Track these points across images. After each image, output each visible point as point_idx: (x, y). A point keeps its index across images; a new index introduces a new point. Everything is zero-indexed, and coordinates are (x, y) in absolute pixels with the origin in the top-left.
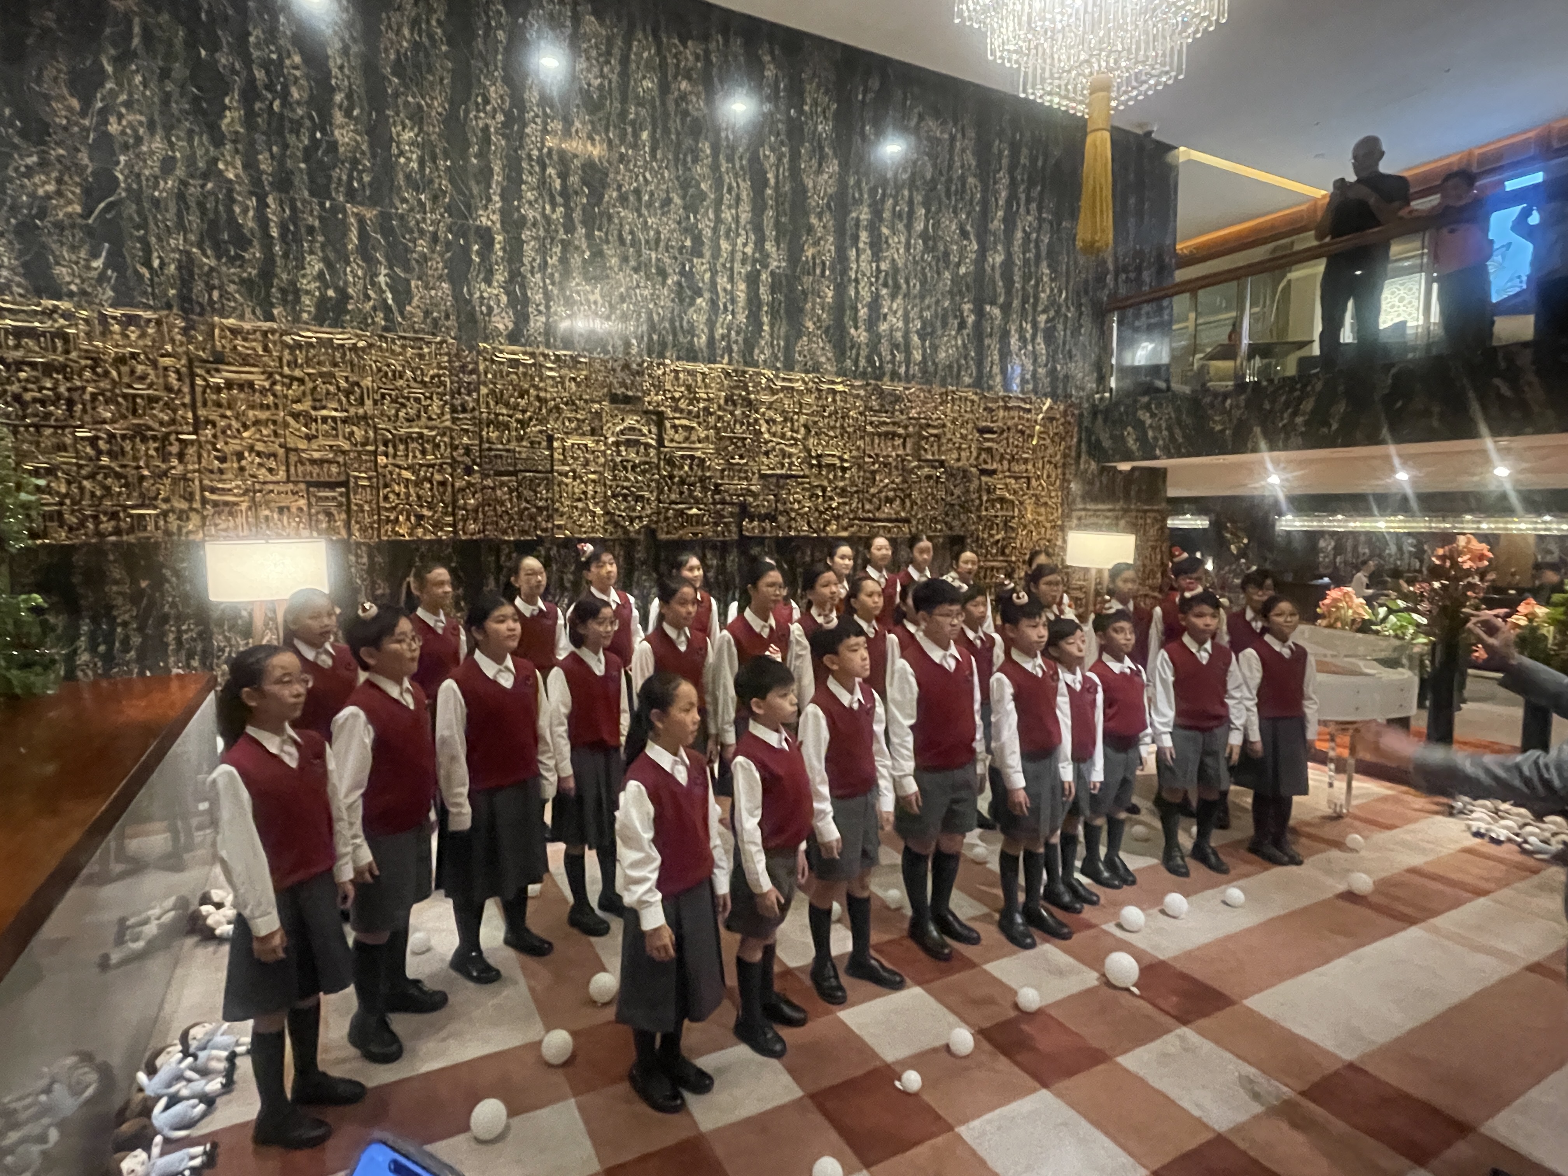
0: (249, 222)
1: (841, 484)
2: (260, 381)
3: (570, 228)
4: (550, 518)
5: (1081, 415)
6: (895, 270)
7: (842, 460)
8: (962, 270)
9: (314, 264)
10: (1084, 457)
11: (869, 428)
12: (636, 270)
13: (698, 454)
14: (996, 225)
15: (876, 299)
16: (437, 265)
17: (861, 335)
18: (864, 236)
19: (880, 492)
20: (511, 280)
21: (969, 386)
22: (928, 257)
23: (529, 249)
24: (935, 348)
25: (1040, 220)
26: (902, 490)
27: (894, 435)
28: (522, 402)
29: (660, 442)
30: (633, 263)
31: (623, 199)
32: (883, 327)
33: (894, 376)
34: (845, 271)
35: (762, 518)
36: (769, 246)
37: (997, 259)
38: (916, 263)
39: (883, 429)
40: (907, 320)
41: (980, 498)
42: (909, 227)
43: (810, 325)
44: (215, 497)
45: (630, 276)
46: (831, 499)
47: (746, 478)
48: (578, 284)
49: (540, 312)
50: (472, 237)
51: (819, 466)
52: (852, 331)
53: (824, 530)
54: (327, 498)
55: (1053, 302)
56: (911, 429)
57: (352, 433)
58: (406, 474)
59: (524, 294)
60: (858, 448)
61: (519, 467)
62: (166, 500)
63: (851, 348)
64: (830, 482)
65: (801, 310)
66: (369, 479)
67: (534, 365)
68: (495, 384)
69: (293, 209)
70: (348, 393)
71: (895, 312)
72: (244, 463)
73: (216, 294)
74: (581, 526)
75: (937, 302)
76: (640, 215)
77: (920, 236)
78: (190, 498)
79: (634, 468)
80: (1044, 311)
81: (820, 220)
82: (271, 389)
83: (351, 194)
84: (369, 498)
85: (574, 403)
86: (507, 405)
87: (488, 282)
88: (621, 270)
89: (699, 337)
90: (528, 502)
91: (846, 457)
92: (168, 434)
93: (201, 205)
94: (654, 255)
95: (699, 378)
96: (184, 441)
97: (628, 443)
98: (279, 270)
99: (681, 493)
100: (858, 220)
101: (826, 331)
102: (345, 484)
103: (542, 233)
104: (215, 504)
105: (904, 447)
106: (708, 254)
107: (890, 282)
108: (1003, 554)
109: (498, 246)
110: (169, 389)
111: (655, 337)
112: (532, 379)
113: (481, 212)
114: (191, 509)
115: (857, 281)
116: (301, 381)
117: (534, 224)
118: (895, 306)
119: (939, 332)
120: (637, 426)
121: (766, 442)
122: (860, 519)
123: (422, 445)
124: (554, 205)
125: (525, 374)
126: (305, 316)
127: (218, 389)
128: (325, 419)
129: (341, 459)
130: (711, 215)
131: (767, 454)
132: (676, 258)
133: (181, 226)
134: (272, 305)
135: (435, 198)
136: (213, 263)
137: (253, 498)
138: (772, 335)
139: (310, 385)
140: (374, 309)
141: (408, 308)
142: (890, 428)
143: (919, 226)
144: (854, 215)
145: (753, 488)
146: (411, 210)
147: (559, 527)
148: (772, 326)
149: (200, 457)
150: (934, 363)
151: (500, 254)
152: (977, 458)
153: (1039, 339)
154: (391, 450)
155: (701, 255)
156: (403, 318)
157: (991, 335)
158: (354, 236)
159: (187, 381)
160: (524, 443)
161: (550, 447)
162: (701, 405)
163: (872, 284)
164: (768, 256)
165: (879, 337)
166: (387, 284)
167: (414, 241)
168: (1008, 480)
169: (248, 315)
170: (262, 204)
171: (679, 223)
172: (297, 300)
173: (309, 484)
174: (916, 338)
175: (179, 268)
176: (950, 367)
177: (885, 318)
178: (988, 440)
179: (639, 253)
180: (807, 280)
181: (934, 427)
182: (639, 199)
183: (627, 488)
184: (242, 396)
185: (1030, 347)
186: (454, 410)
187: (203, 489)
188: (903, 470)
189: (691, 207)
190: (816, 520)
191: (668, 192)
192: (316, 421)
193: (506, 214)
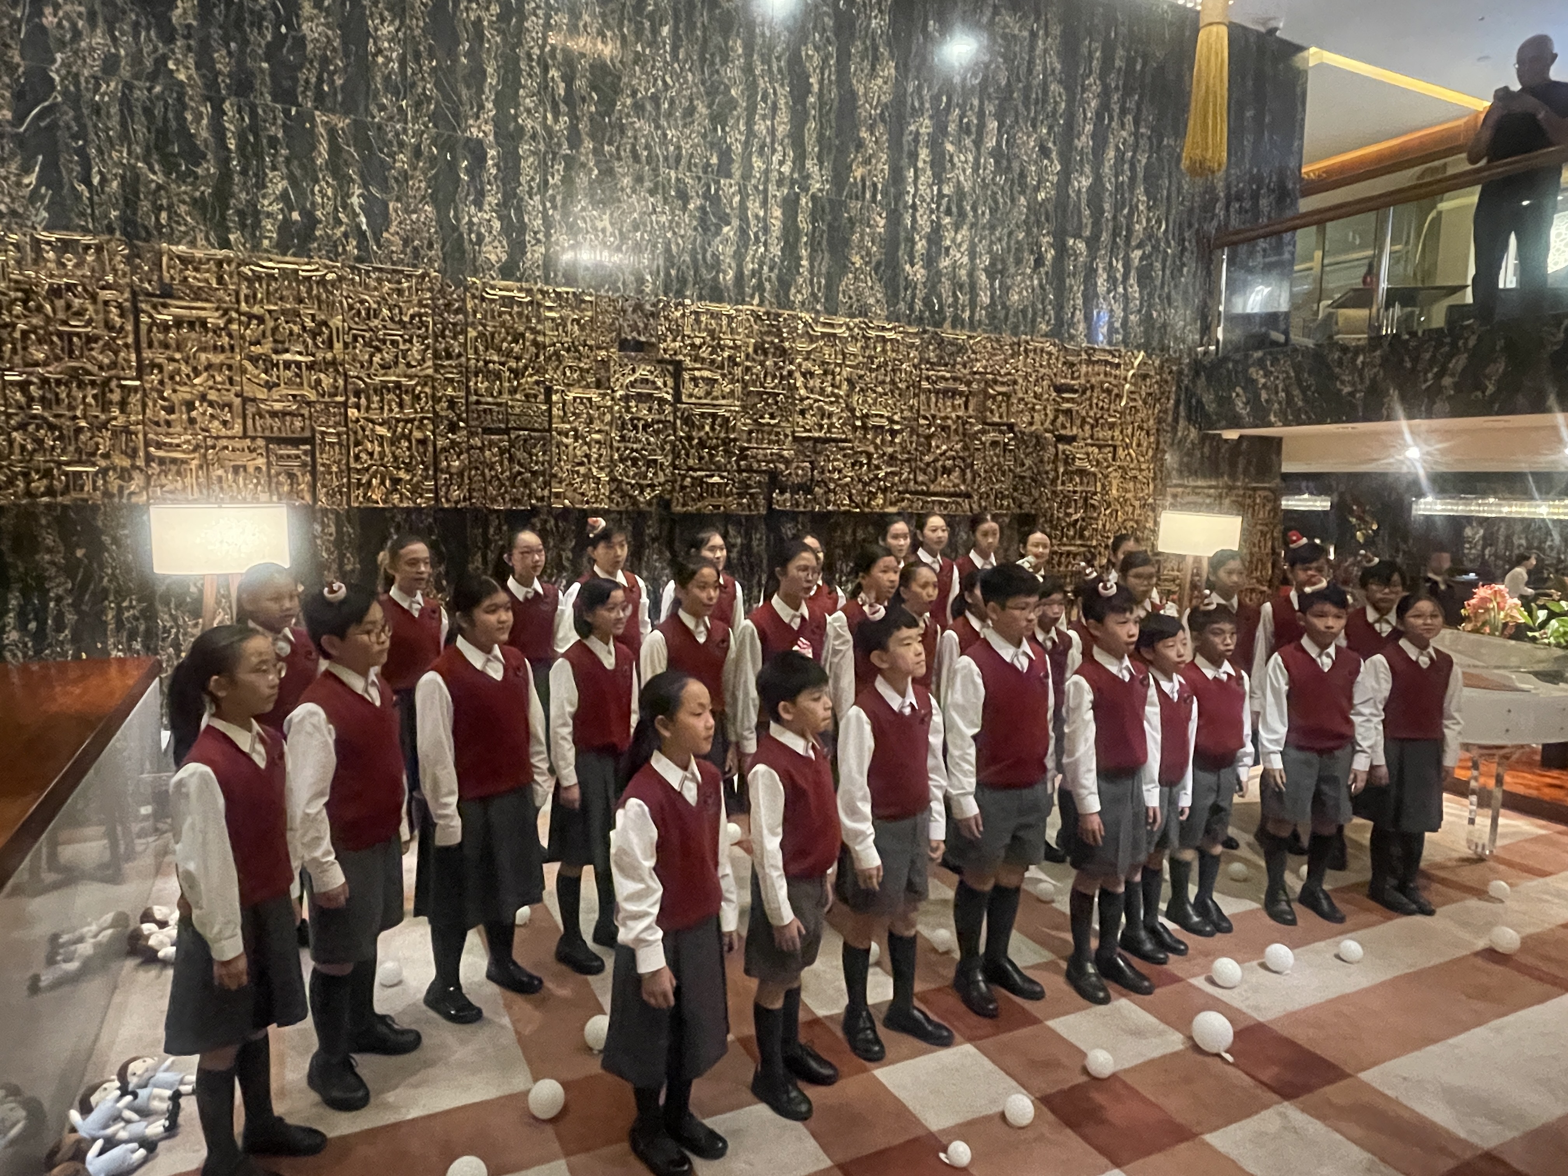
0: (203, 132)
1: (890, 450)
2: (214, 319)
3: (574, 140)
4: (547, 484)
5: (1180, 372)
6: (960, 193)
7: (891, 421)
8: (1041, 196)
9: (278, 184)
10: (1182, 423)
11: (925, 385)
12: (652, 192)
13: (721, 412)
14: (1084, 142)
15: (937, 229)
16: (419, 184)
17: (917, 273)
18: (924, 154)
19: (936, 460)
20: (504, 204)
21: (1046, 335)
22: (1001, 180)
23: (527, 165)
24: (1006, 289)
25: (1136, 134)
26: (963, 459)
27: (955, 393)
28: (517, 348)
29: (677, 398)
30: (648, 184)
31: (638, 108)
32: (945, 263)
33: (957, 322)
34: (900, 195)
35: (796, 489)
36: (811, 165)
37: (1084, 182)
38: (985, 186)
39: (941, 385)
40: (973, 254)
41: (1056, 470)
42: (978, 143)
43: (857, 260)
44: (161, 453)
45: (645, 199)
46: (878, 467)
47: (777, 442)
48: (583, 209)
49: (538, 241)
50: (459, 151)
51: (864, 427)
52: (907, 267)
53: (868, 505)
54: (289, 456)
55: (1150, 234)
56: (975, 386)
57: (319, 382)
58: (381, 430)
59: (520, 219)
60: (911, 408)
61: (512, 424)
62: (106, 456)
63: (906, 289)
64: (876, 447)
65: (847, 242)
66: (338, 435)
67: (531, 302)
68: (484, 326)
69: (253, 114)
70: (314, 335)
71: (960, 245)
72: (194, 414)
73: (164, 215)
74: (583, 494)
75: (1010, 234)
76: (658, 127)
77: (991, 154)
78: (133, 454)
79: (646, 426)
80: (1139, 246)
81: (872, 134)
82: (226, 328)
83: (320, 99)
84: (337, 457)
85: (577, 351)
86: (499, 350)
87: (479, 204)
88: (634, 191)
89: (725, 273)
90: (521, 465)
91: (896, 418)
92: (109, 380)
93: (148, 111)
94: (673, 174)
95: (725, 322)
96: (124, 386)
97: (641, 398)
98: (236, 189)
99: (701, 458)
100: (917, 134)
101: (876, 269)
102: (311, 441)
103: (542, 147)
104: (162, 461)
105: (966, 408)
106: (737, 173)
107: (954, 209)
108: (1082, 537)
109: (490, 162)
110: (109, 326)
111: (673, 272)
112: (529, 320)
113: (471, 122)
114: (134, 467)
115: (914, 207)
116: (261, 320)
117: (534, 137)
118: (959, 238)
119: (1012, 270)
120: (651, 378)
121: (802, 400)
122: (911, 493)
123: (399, 396)
124: (556, 115)
125: (520, 314)
126: (266, 242)
127: (165, 328)
128: (287, 365)
129: (305, 411)
130: (742, 128)
131: (802, 413)
132: (699, 179)
133: (125, 137)
134: (228, 230)
135: (418, 105)
136: (159, 178)
137: (205, 456)
138: (811, 272)
139: (271, 324)
140: (346, 235)
141: (385, 235)
142: (951, 384)
143: (991, 143)
144: (912, 128)
145: (785, 453)
146: (391, 118)
147: (558, 495)
148: (812, 259)
149: (144, 406)
150: (1004, 306)
151: (494, 171)
152: (1053, 422)
153: (1132, 281)
154: (363, 401)
155: (729, 176)
156: (379, 247)
157: (1074, 276)
158: (324, 147)
159: (131, 317)
160: (518, 396)
161: (548, 401)
162: (726, 354)
163: (932, 212)
164: (808, 176)
165: (939, 273)
166: (361, 206)
167: (392, 155)
168: (1090, 449)
169: (201, 242)
170: (218, 111)
171: (704, 136)
172: (257, 224)
173: (269, 440)
174: (983, 277)
175: (122, 185)
176: (1024, 311)
177: (947, 254)
178: (1068, 400)
179: (655, 170)
180: (855, 206)
181: (1003, 384)
182: (658, 106)
183: (636, 451)
184: (193, 335)
185: (1121, 290)
186: (436, 356)
187: (147, 444)
188: (964, 435)
189: (718, 118)
190: (859, 493)
191: (691, 100)
192: (277, 365)
193: (498, 123)
